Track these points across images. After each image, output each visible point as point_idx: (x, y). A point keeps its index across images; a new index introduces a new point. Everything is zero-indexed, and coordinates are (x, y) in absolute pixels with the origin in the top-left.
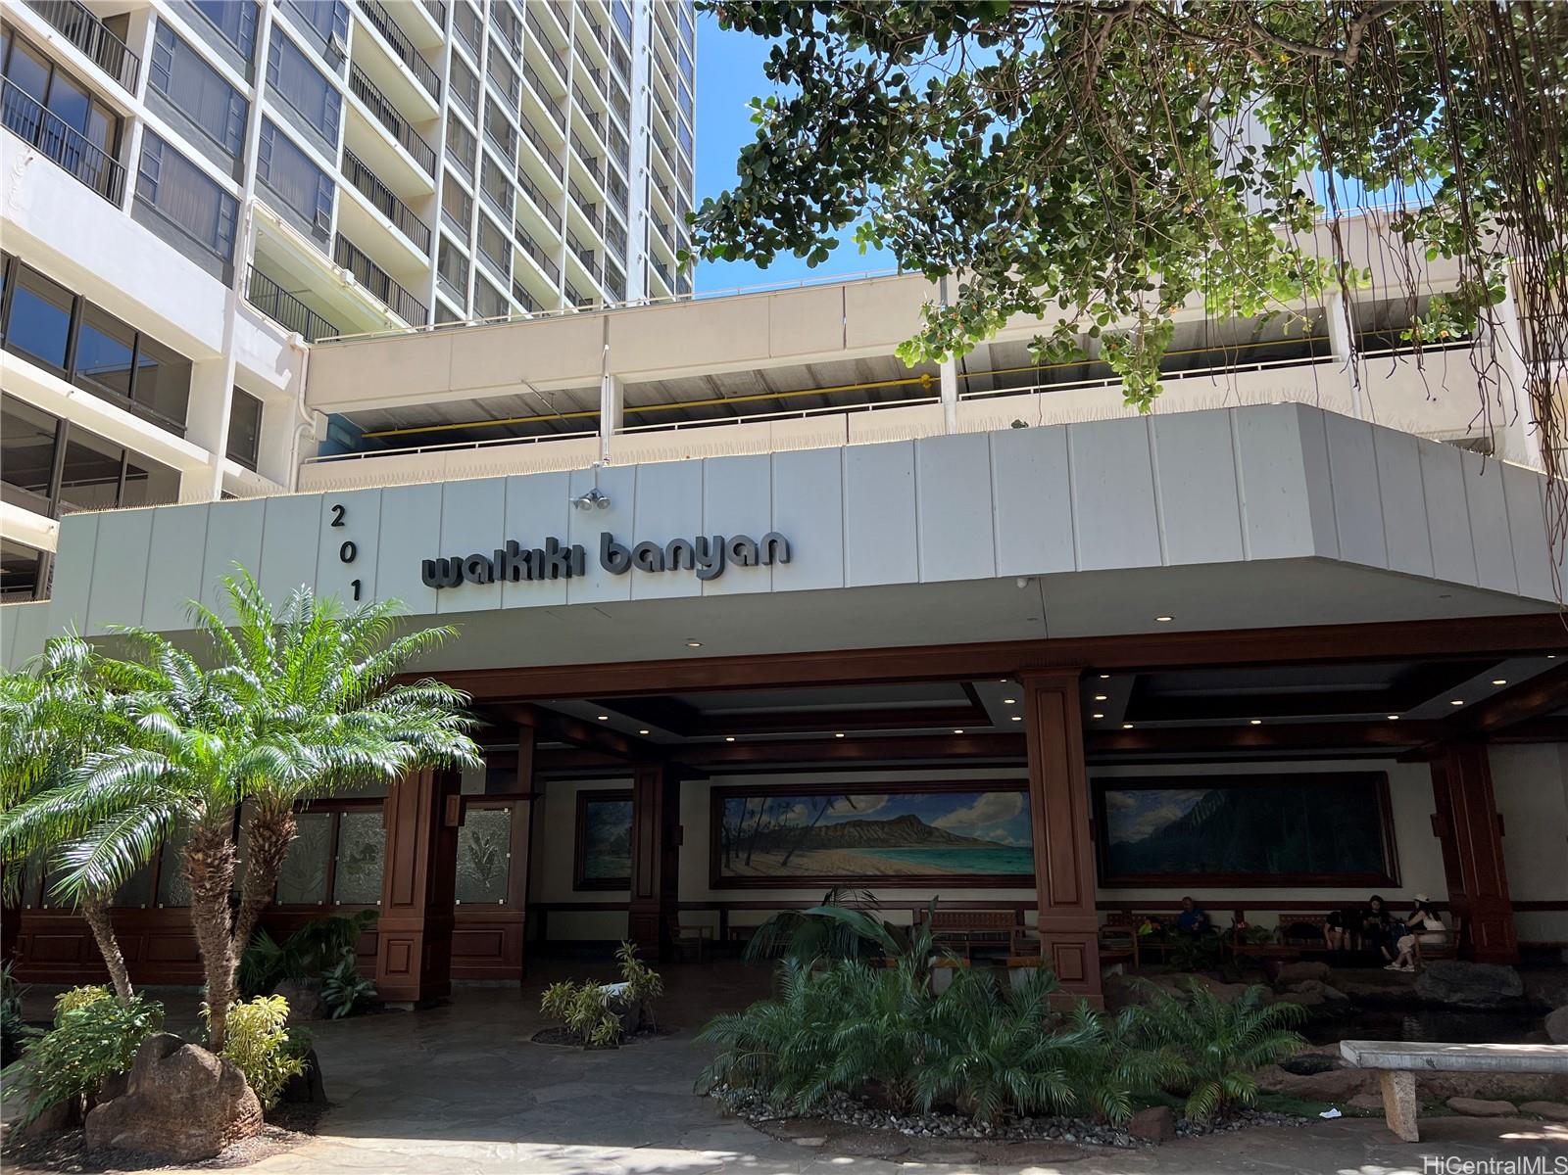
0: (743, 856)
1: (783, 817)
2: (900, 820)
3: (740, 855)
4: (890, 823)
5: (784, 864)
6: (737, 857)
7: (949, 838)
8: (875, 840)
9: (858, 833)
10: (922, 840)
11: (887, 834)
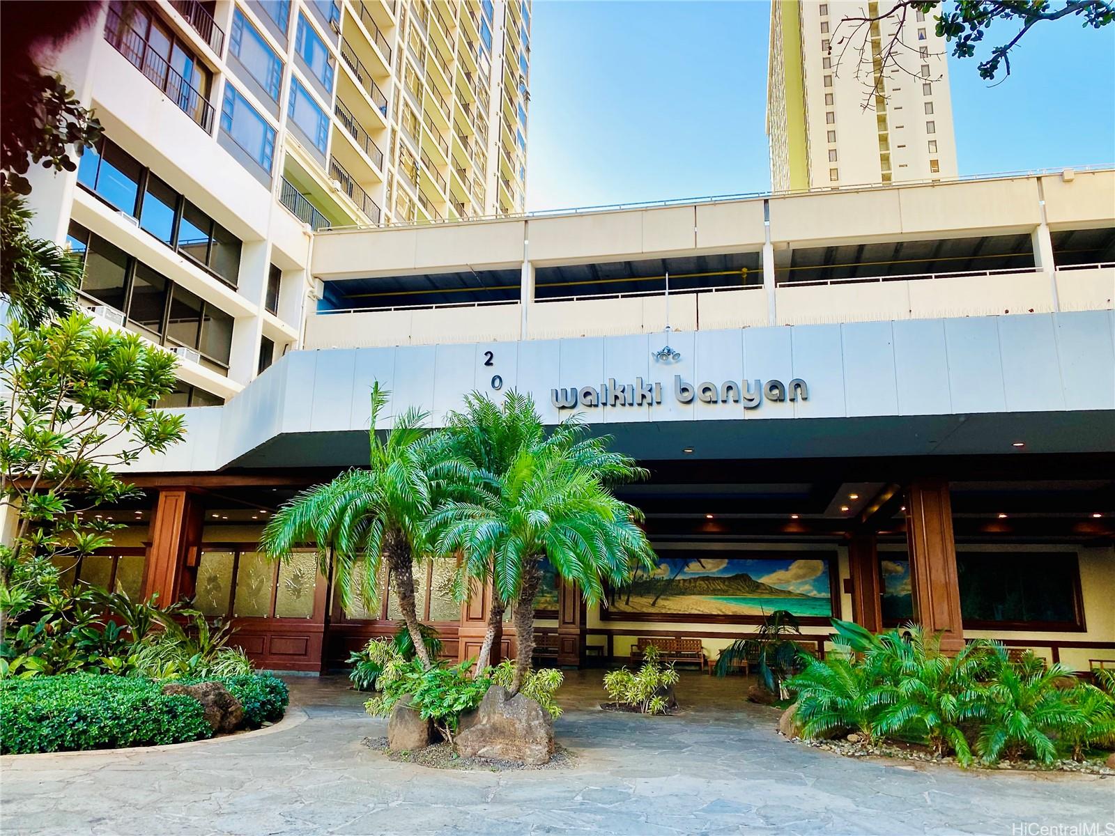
0: (624, 598)
2: (737, 577)
3: (622, 597)
4: (728, 579)
5: (654, 604)
6: (620, 598)
7: (771, 591)
8: (718, 590)
9: (707, 585)
10: (752, 592)
11: (727, 586)
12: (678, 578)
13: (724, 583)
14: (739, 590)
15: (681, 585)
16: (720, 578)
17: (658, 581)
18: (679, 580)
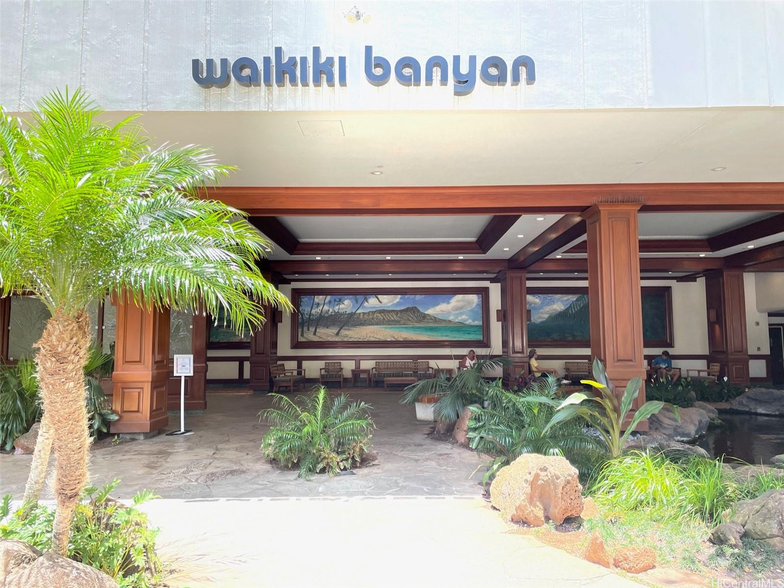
0: (312, 329)
1: (337, 307)
2: (407, 310)
3: (310, 329)
4: (401, 311)
5: (337, 334)
6: (308, 330)
7: (435, 320)
8: (393, 321)
9: (383, 317)
10: (419, 321)
11: (399, 317)
12: (358, 312)
13: (397, 315)
14: (410, 320)
15: (361, 317)
16: (393, 311)
17: (342, 314)
18: (360, 313)
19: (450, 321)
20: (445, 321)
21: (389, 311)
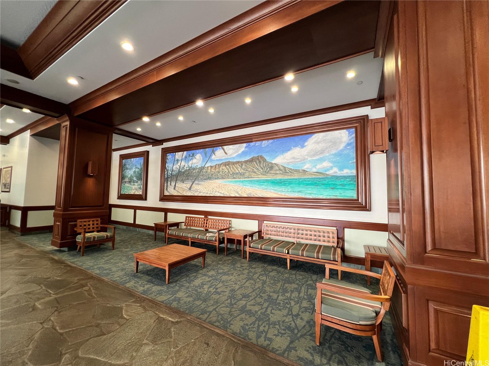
1: (191, 162)
2: (251, 161)
3: (172, 184)
4: (246, 162)
5: (190, 189)
7: (285, 171)
8: (237, 173)
9: (228, 170)
10: (265, 173)
11: (244, 169)
12: (206, 166)
13: (242, 167)
14: (255, 172)
15: (209, 171)
16: (238, 162)
17: (194, 169)
18: (208, 167)
19: (304, 171)
20: (297, 171)
21: (234, 163)
